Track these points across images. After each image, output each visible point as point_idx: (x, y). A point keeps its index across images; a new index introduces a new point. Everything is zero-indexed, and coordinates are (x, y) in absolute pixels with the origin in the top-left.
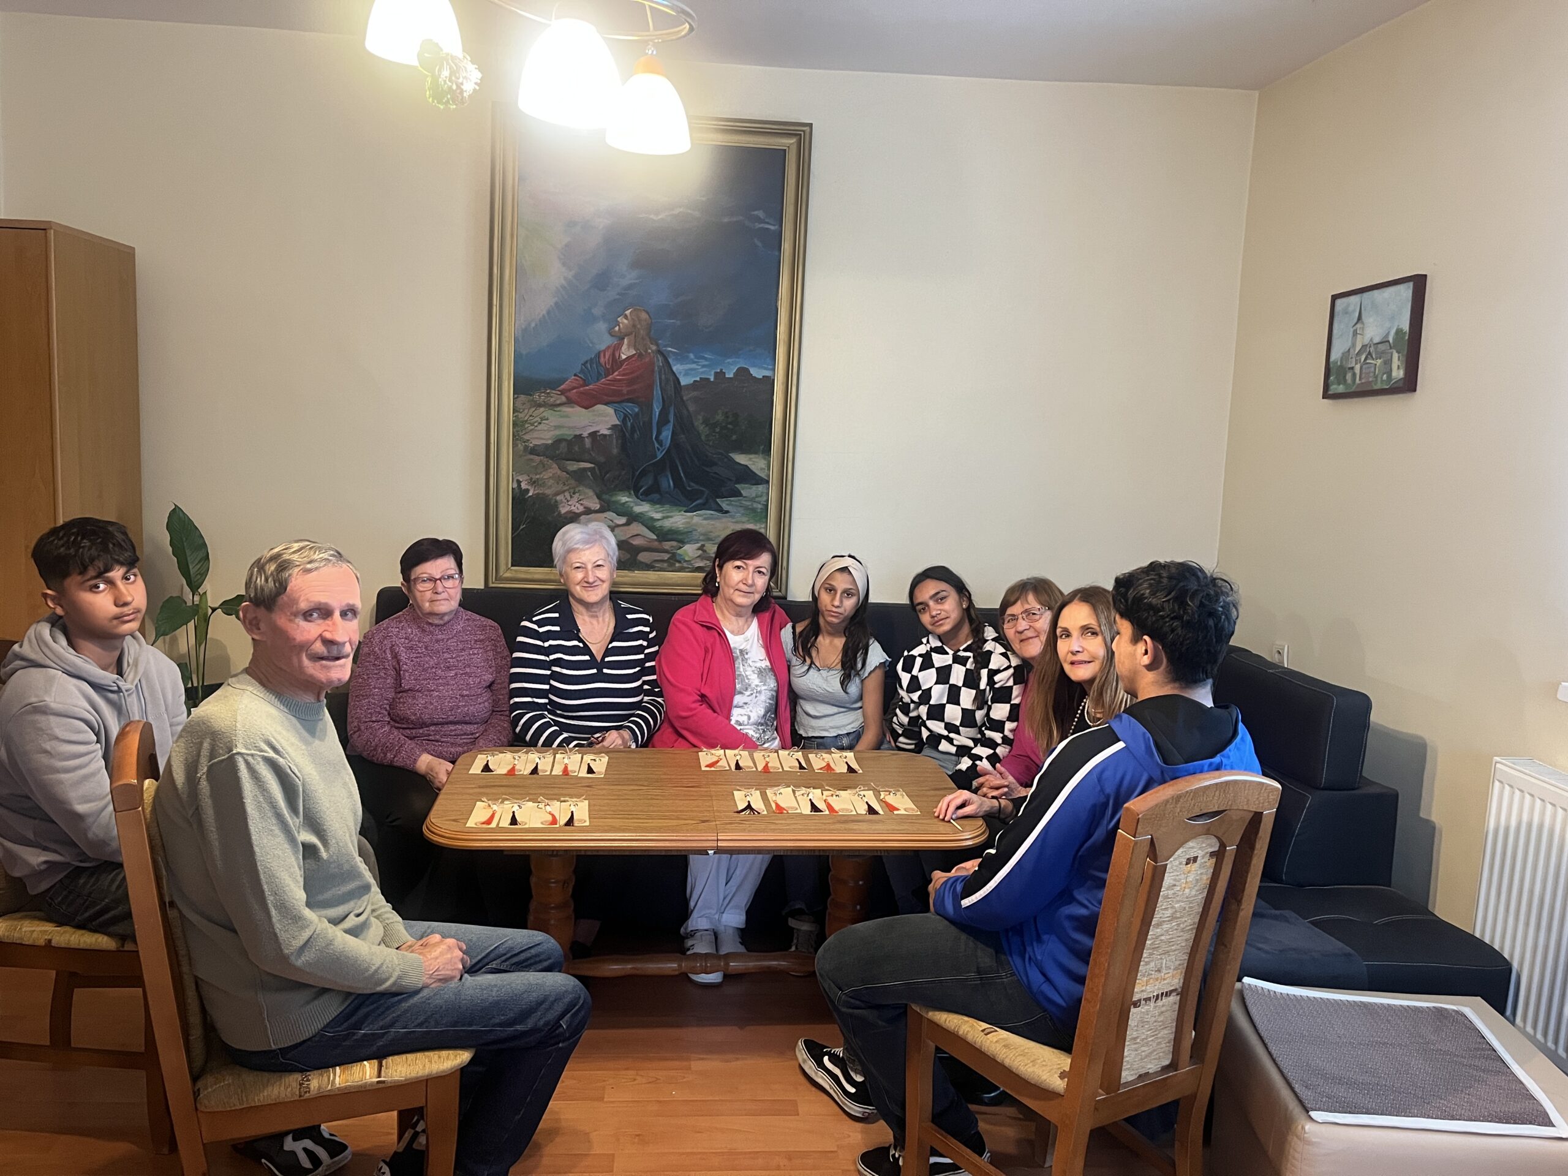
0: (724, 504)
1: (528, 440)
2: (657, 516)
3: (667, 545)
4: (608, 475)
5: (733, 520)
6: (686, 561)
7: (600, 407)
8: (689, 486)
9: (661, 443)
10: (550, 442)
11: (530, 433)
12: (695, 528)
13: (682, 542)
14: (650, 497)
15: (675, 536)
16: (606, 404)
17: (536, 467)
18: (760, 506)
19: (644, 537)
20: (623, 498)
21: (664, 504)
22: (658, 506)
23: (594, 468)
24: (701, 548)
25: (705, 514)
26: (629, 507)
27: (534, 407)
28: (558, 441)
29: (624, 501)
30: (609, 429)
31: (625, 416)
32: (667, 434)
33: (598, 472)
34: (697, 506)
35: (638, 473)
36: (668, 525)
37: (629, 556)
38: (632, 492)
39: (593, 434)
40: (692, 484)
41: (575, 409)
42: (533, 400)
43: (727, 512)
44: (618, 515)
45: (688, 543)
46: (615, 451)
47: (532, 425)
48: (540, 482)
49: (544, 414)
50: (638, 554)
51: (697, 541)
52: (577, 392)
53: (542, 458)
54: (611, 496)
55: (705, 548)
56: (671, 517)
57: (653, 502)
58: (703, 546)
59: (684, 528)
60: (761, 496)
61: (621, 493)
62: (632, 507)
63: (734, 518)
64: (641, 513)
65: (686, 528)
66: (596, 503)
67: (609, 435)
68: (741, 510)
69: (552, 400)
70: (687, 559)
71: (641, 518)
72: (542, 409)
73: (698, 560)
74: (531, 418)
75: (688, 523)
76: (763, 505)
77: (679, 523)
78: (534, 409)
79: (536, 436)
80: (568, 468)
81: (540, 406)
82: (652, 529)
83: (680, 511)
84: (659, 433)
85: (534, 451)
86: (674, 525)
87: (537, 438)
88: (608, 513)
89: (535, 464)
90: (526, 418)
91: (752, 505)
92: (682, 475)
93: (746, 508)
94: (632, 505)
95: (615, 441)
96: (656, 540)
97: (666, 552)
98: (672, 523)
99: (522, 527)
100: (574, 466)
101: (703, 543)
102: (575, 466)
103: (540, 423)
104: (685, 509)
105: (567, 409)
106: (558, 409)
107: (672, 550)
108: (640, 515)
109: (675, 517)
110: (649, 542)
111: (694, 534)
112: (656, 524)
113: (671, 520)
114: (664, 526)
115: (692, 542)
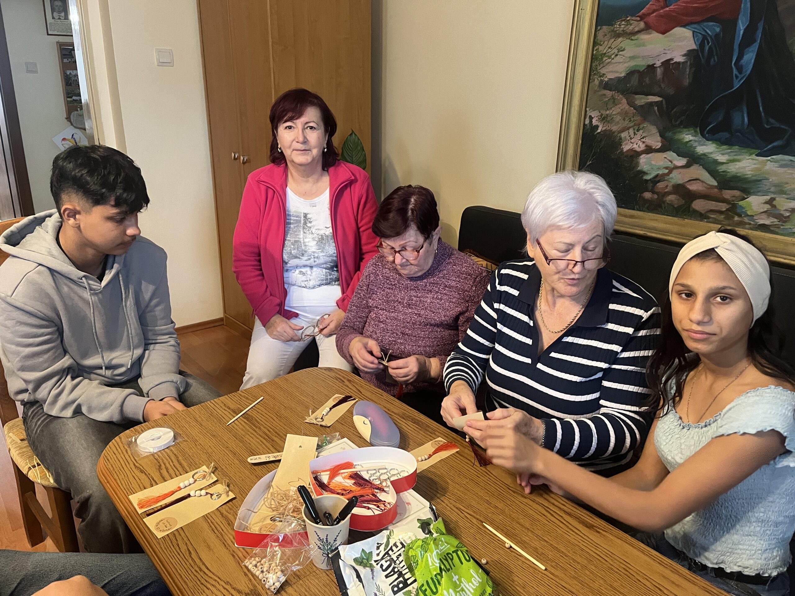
1: (604, 74)
2: (722, 158)
3: (728, 194)
4: (675, 110)
6: (748, 215)
7: (679, 31)
8: (768, 123)
9: (740, 70)
10: (623, 75)
11: (607, 67)
12: (767, 176)
13: (748, 192)
14: (717, 136)
15: (739, 184)
16: (684, 26)
17: (606, 103)
19: (703, 182)
20: (687, 136)
22: (725, 147)
23: (661, 102)
24: (770, 202)
25: (782, 160)
26: (691, 146)
27: (614, 37)
28: (631, 73)
29: (687, 140)
30: (683, 56)
31: (705, 38)
32: (750, 57)
33: (665, 106)
34: (774, 148)
35: (707, 107)
36: (733, 170)
37: (682, 202)
38: (698, 129)
39: (667, 63)
40: (772, 120)
41: (652, 35)
42: (613, 31)
44: (679, 156)
45: (755, 194)
46: (686, 82)
47: (609, 57)
48: (609, 119)
49: (622, 45)
50: (692, 202)
51: (765, 193)
52: (655, 16)
53: (614, 92)
54: (675, 133)
55: (774, 203)
56: (738, 161)
57: (720, 142)
58: (773, 199)
59: (753, 176)
61: (685, 130)
62: (695, 148)
64: (704, 155)
65: (756, 175)
66: (658, 142)
67: (683, 63)
69: (631, 28)
70: (749, 213)
71: (703, 160)
72: (620, 39)
73: (764, 216)
74: (610, 50)
75: (758, 169)
77: (747, 169)
78: (613, 40)
79: (611, 70)
80: (636, 103)
81: (618, 36)
82: (713, 173)
83: (751, 154)
84: (740, 56)
85: (607, 86)
86: (741, 170)
87: (612, 72)
88: (668, 152)
89: (607, 99)
90: (604, 52)
92: (761, 109)
94: (695, 144)
95: (688, 70)
96: (716, 187)
97: (724, 201)
98: (739, 168)
99: (588, 164)
100: (641, 100)
101: (773, 196)
102: (643, 101)
103: (617, 55)
104: (758, 151)
105: (643, 37)
106: (636, 37)
107: (733, 201)
108: (702, 157)
109: (744, 161)
110: (709, 188)
111: (764, 183)
112: (718, 168)
113: (739, 165)
114: (728, 171)
115: (759, 194)
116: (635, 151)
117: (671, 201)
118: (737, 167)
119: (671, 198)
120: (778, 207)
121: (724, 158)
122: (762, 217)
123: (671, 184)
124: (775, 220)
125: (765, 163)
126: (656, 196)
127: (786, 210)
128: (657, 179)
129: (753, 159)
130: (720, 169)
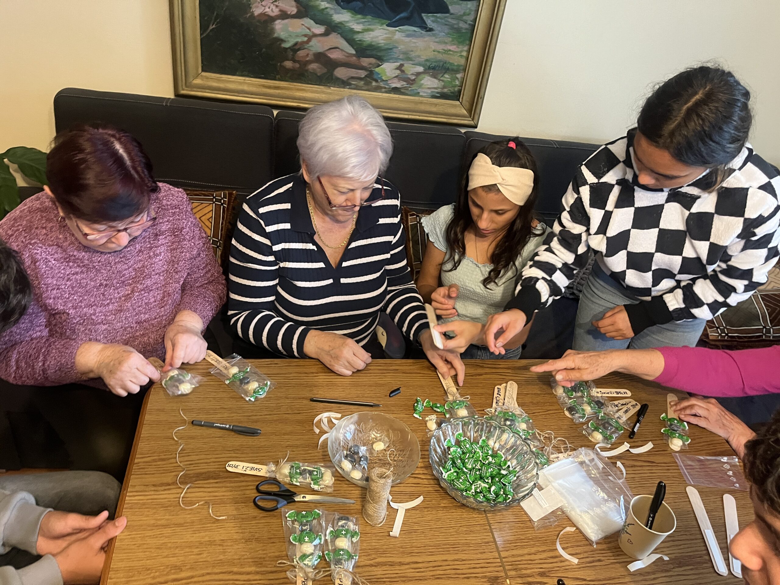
0: (429, 19)
2: (358, 28)
3: (365, 62)
5: (437, 40)
6: (384, 81)
12: (397, 45)
13: (381, 59)
14: (351, 5)
15: (374, 53)
18: (467, 26)
19: (342, 50)
20: (323, 3)
21: (367, 15)
22: (359, 16)
24: (400, 68)
25: (407, 30)
26: (328, 14)
29: (323, 7)
34: (401, 19)
36: (368, 39)
37: (325, 70)
43: (431, 30)
44: (316, 23)
45: (387, 61)
50: (334, 70)
51: (396, 60)
55: (403, 68)
56: (372, 30)
57: (356, 11)
58: (402, 65)
59: (385, 44)
60: (469, 15)
62: (331, 16)
63: (436, 38)
64: (341, 23)
65: (387, 44)
66: (292, 7)
68: (446, 29)
70: (384, 78)
71: (340, 28)
73: (396, 80)
75: (389, 39)
76: (469, 24)
77: (380, 38)
82: (351, 42)
86: (374, 40)
88: (305, 19)
91: (458, 24)
93: (452, 27)
94: (332, 12)
96: (354, 55)
97: (362, 68)
98: (372, 38)
99: (211, 27)
101: (402, 62)
104: (388, 22)
107: (370, 68)
108: (339, 25)
109: (376, 31)
110: (348, 57)
111: (395, 51)
112: (355, 37)
113: (372, 34)
114: (365, 39)
115: (391, 61)
116: (268, 16)
117: (313, 69)
118: (371, 36)
119: (313, 66)
120: (406, 72)
121: (359, 27)
122: (394, 81)
123: (311, 53)
124: (405, 83)
125: (394, 33)
126: (297, 65)
127: (412, 74)
128: (296, 48)
129: (385, 29)
130: (357, 38)
